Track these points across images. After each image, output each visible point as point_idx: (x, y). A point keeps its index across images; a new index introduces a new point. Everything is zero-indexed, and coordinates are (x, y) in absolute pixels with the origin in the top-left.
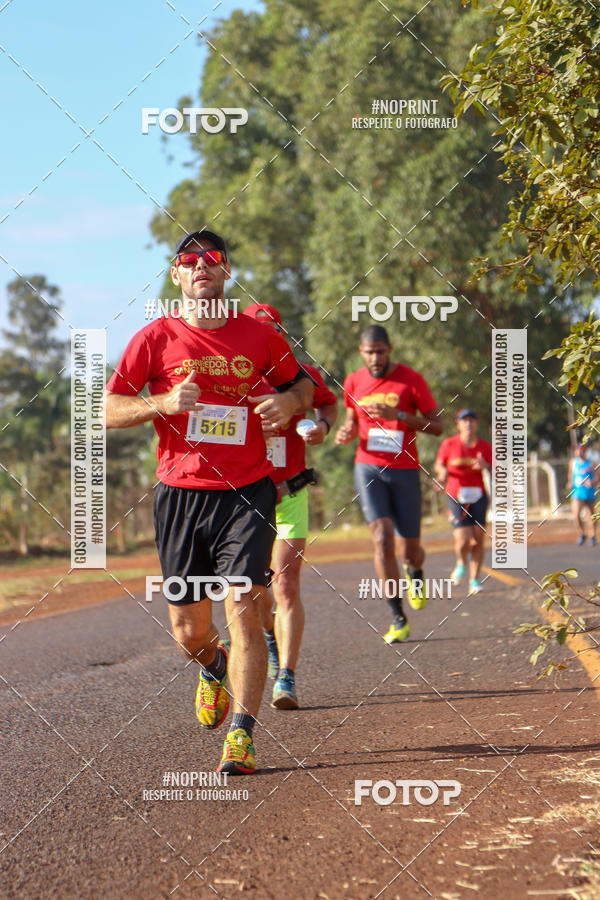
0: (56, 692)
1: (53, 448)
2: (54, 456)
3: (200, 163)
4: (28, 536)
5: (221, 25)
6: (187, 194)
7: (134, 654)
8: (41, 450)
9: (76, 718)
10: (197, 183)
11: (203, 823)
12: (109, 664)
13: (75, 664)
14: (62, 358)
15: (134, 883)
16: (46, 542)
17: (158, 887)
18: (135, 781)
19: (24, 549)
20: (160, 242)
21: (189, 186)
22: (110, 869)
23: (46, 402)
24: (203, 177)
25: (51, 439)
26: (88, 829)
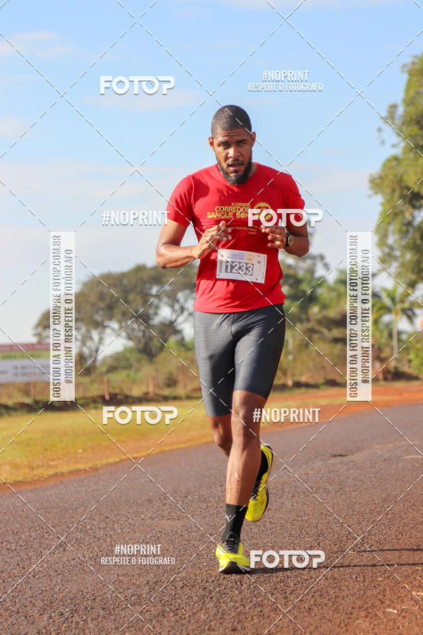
0: (311, 472)
1: (308, 320)
2: (309, 325)
3: (403, 144)
4: (293, 375)
5: (416, 60)
6: (394, 163)
7: (359, 450)
8: (301, 321)
9: (324, 489)
10: (401, 157)
11: (404, 556)
12: (344, 456)
13: (323, 455)
14: (314, 265)
15: (362, 592)
16: (303, 379)
17: (376, 596)
18: (361, 529)
19: (290, 383)
20: (376, 193)
21: (396, 159)
22: (346, 583)
23: (304, 292)
24: (404, 153)
25: (307, 314)
26: (332, 559)
